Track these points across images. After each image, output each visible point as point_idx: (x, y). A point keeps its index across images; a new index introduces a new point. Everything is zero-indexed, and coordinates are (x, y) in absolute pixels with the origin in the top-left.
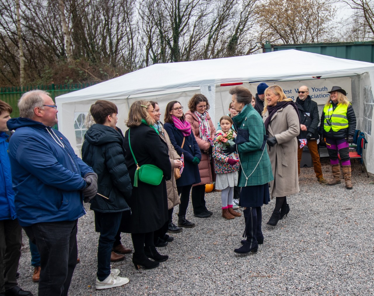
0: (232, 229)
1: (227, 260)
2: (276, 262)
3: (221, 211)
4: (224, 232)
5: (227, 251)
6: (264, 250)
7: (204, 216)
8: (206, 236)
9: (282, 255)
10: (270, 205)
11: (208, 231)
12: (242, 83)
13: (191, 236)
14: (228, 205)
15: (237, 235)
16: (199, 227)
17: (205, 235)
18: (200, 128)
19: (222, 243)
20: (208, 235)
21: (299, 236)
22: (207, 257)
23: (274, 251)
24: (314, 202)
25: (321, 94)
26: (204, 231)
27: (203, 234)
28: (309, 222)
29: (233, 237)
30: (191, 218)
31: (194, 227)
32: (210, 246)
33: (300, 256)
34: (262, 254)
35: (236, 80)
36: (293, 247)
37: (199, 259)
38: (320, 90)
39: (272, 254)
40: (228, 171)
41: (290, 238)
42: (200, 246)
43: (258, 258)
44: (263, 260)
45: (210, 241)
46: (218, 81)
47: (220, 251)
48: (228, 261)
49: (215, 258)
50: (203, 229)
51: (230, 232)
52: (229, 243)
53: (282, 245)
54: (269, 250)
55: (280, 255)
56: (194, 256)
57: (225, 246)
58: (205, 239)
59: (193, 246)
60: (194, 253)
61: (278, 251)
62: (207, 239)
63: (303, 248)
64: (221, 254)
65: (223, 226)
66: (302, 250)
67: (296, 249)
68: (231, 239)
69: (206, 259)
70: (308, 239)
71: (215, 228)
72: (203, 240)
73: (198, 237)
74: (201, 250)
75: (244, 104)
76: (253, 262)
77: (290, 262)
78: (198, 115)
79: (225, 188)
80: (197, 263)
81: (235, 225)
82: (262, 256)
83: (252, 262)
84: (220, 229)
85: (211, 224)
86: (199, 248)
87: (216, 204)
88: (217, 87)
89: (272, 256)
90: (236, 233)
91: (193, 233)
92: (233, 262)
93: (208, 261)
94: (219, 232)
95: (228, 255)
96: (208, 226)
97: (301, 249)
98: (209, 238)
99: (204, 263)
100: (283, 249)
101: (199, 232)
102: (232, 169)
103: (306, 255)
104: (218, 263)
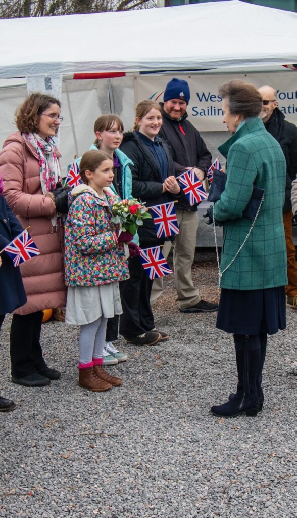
0: (103, 420)
1: (99, 503)
2: (217, 512)
3: (73, 371)
4: (84, 426)
5: (96, 476)
6: (186, 477)
7: (34, 383)
8: (44, 435)
9: (232, 493)
10: (187, 359)
11: (46, 422)
12: (123, 74)
13: (7, 434)
14: (94, 360)
15: (117, 436)
16: (23, 411)
17: (39, 433)
18: (41, 174)
19: (83, 455)
20: (48, 433)
21: (265, 442)
22: (48, 493)
23: (209, 480)
24: (286, 354)
25: (292, 106)
26: (37, 422)
27: (35, 430)
28: (282, 405)
29: (108, 440)
30: (5, 385)
31: (12, 411)
32: (54, 462)
33: (273, 495)
34: (182, 487)
35: (110, 65)
36: (253, 471)
37: (31, 499)
38: (290, 96)
39: (207, 488)
40: (105, 280)
41: (244, 446)
42: (29, 461)
43: (173, 500)
44: (184, 504)
45: (53, 449)
46: (68, 66)
47: (78, 476)
48: (100, 506)
49: (69, 497)
50: (34, 416)
51: (99, 425)
52: (98, 457)
53: (226, 465)
54: (196, 477)
55: (224, 493)
56: (18, 490)
57: (89, 462)
58: (41, 442)
59: (14, 460)
60: (18, 480)
61: (220, 480)
62: (46, 443)
63: (278, 476)
64: (83, 484)
65: (82, 411)
66: (276, 481)
67: (262, 477)
68: (104, 445)
69: (46, 497)
70: (287, 450)
71: (63, 414)
72: (35, 446)
73: (23, 439)
74: (32, 473)
75: (242, 118)
76: (163, 511)
77: (251, 512)
78: (39, 144)
79: (91, 321)
80: (24, 508)
81: (110, 408)
82: (182, 493)
83: (159, 509)
84: (74, 419)
85: (53, 404)
86: (29, 468)
87: (61, 351)
88: (65, 80)
89: (206, 494)
90: (113, 430)
91: (10, 425)
92: (113, 508)
93: (53, 503)
94: (72, 426)
95: (100, 489)
96: (46, 408)
97: (273, 478)
98: (51, 440)
99: (43, 508)
100: (229, 476)
101: (25, 425)
102: (114, 275)
103: (287, 494)
104: (77, 509)
